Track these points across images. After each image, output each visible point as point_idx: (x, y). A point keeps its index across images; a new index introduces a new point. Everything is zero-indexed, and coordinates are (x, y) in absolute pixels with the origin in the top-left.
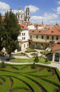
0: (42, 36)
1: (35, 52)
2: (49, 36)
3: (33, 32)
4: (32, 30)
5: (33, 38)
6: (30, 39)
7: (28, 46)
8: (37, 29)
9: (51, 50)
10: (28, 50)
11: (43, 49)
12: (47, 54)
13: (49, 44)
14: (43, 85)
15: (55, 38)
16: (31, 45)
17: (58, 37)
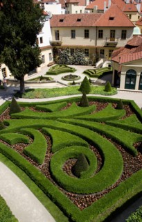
0: (85, 31)
1: (72, 71)
2: (102, 31)
3: (61, 21)
4: (57, 16)
5: (63, 38)
6: (55, 40)
7: (50, 59)
8: (69, 12)
9: (109, 66)
10: (53, 68)
11: (90, 63)
12: (101, 74)
13: (103, 50)
14: (113, 135)
15: (118, 33)
16: (57, 57)
17: (126, 31)
